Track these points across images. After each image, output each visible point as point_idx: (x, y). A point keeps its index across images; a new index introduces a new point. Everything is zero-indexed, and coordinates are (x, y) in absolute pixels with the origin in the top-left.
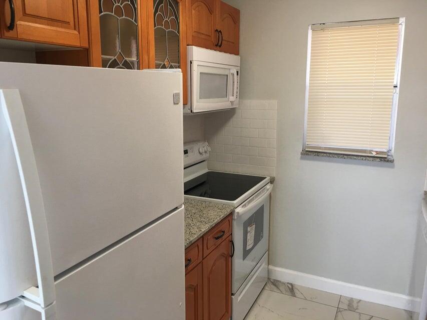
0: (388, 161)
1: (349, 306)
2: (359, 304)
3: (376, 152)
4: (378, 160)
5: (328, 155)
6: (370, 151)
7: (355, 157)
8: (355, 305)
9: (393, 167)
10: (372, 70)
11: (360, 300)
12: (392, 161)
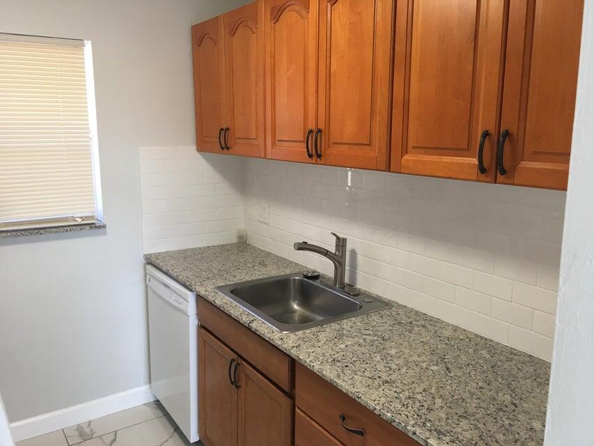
0: (100, 227)
1: (81, 436)
2: (91, 426)
3: (81, 218)
4: (88, 227)
5: (14, 233)
6: (73, 219)
7: (56, 230)
8: (87, 430)
9: (105, 234)
10: (57, 106)
11: (90, 422)
12: (104, 227)
